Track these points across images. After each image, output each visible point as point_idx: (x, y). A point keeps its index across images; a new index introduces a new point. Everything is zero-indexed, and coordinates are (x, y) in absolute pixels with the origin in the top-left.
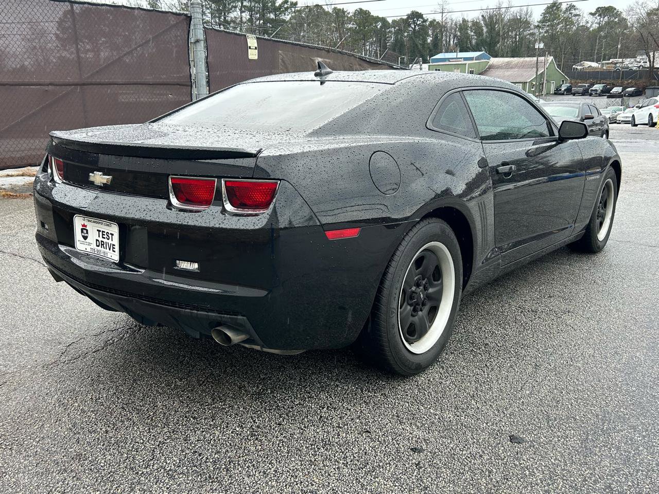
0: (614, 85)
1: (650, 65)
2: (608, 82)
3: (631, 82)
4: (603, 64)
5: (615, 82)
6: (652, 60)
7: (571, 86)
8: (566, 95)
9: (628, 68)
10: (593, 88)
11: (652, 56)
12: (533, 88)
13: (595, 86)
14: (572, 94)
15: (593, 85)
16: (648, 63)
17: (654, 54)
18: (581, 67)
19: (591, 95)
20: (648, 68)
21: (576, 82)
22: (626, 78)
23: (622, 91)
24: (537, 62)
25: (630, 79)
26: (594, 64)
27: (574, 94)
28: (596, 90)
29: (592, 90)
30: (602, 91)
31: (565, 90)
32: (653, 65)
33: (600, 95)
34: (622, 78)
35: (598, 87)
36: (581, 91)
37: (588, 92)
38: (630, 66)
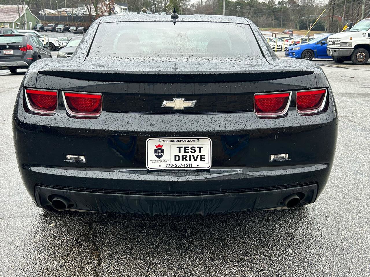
0: (70, 26)
1: (89, 13)
2: (66, 23)
3: (80, 24)
4: (58, 11)
5: (70, 24)
6: (90, 10)
7: (43, 25)
8: (41, 31)
9: (75, 14)
10: (58, 27)
11: (89, 7)
12: (17, 27)
13: (59, 26)
14: (44, 31)
15: (56, 25)
16: (88, 12)
17: (90, 6)
18: (44, 13)
19: (57, 32)
20: (88, 15)
21: (45, 23)
22: (76, 21)
23: (76, 29)
24: (18, 9)
25: (79, 21)
26: (52, 12)
27: (46, 31)
28: (60, 29)
29: (57, 29)
30: (64, 29)
31: (40, 28)
32: (91, 13)
33: (63, 32)
34: (74, 21)
35: (61, 26)
36: (51, 29)
37: (55, 30)
38: (76, 13)
